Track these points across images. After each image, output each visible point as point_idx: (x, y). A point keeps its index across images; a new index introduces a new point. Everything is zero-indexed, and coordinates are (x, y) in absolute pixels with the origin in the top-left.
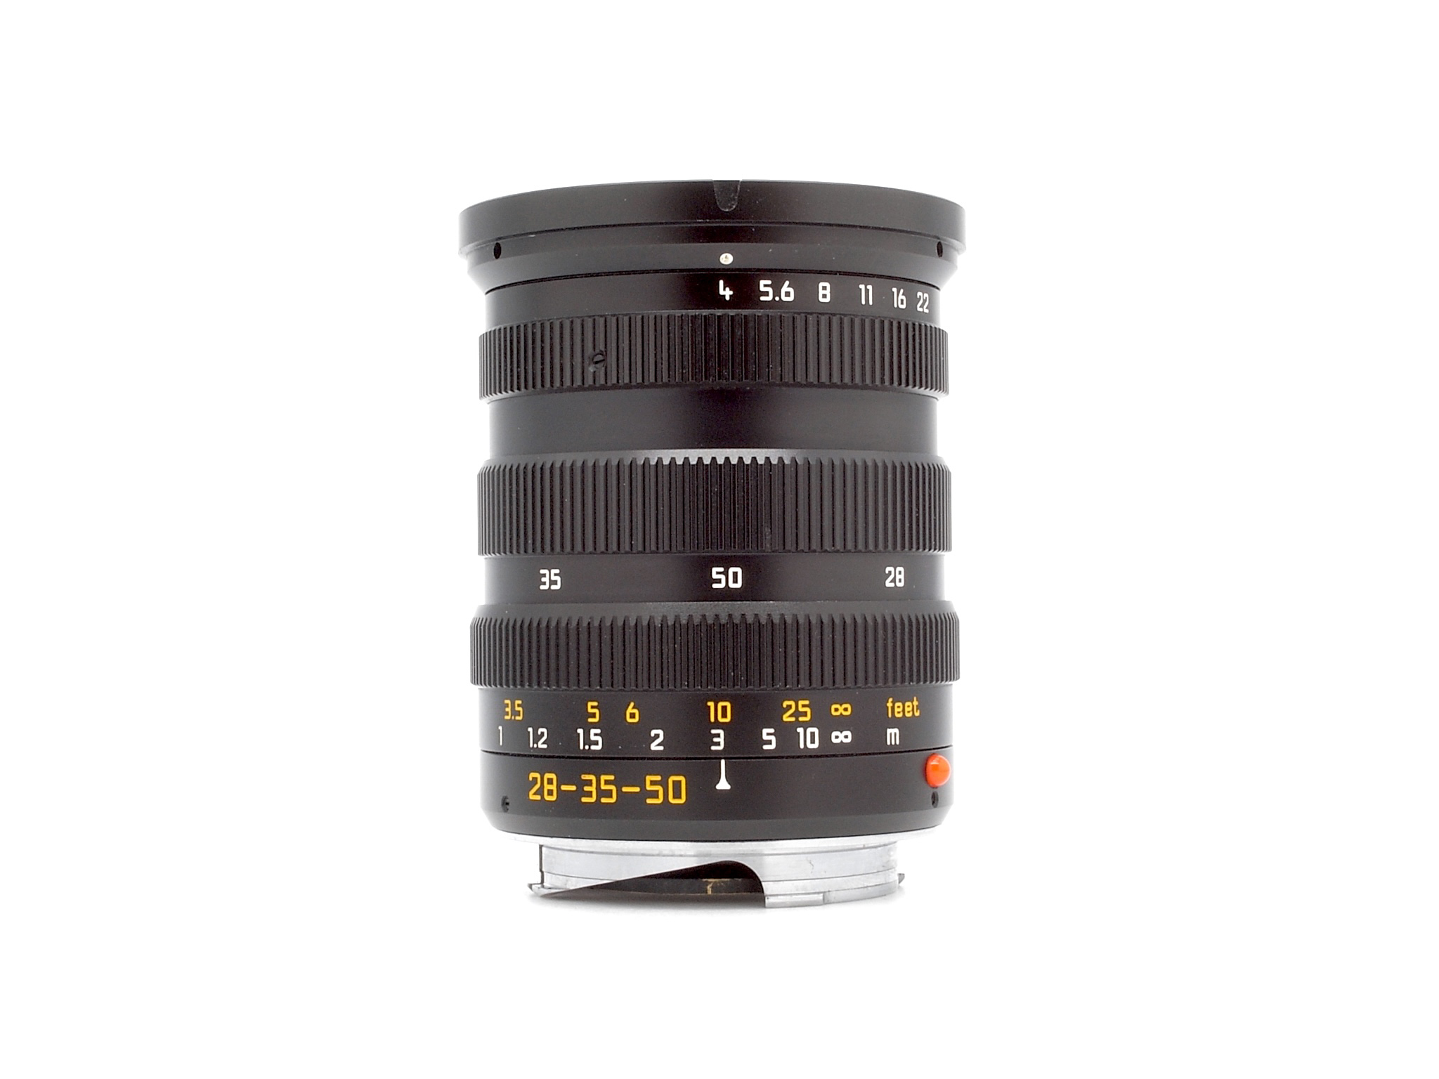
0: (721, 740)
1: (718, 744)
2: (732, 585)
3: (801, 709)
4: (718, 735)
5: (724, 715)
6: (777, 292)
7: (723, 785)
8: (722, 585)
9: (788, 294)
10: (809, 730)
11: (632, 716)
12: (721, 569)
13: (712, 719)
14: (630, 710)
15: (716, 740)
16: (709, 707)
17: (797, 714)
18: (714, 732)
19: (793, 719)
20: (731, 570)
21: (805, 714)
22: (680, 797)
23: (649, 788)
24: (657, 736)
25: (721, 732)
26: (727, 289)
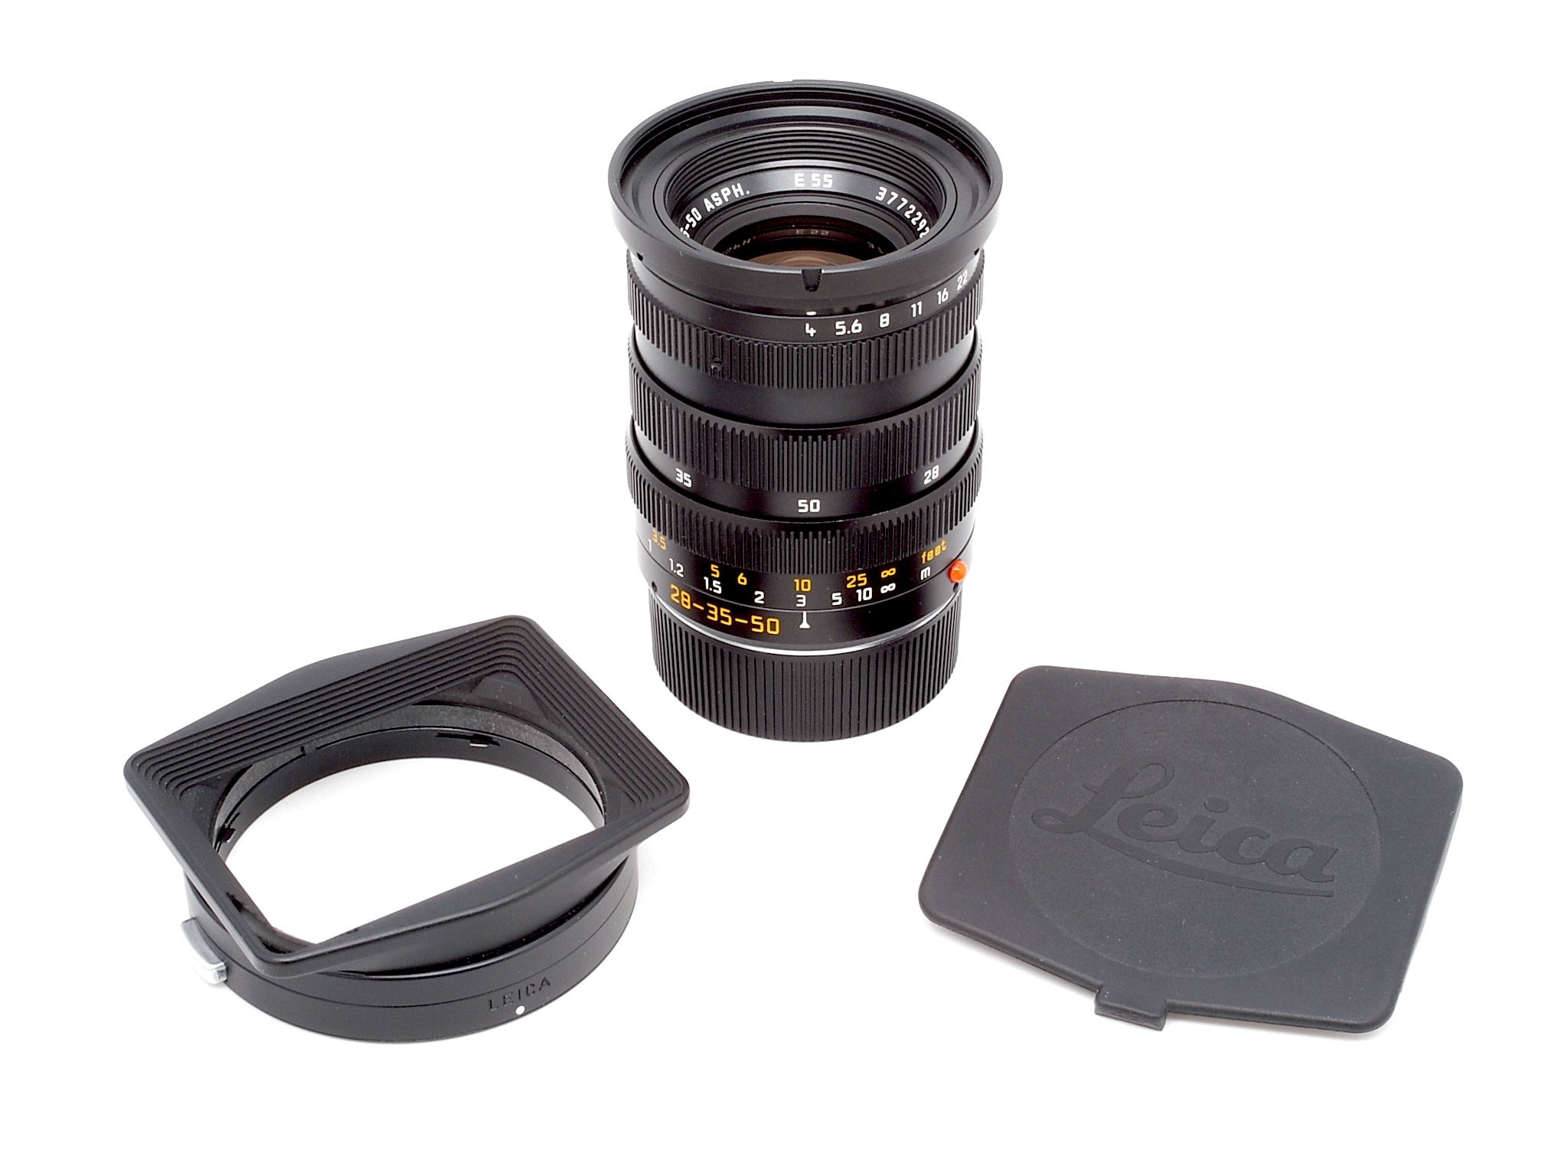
0: (804, 601)
1: (802, 603)
2: (812, 510)
3: (860, 579)
4: (802, 598)
5: (806, 587)
6: (849, 328)
7: (805, 625)
8: (806, 510)
9: (857, 328)
10: (865, 590)
11: (742, 581)
12: (805, 501)
13: (798, 589)
14: (741, 577)
15: (800, 601)
16: (795, 583)
17: (857, 582)
18: (798, 596)
19: (854, 586)
20: (812, 502)
21: (862, 581)
22: (775, 630)
23: (754, 622)
24: (759, 595)
25: (804, 597)
26: (812, 329)
